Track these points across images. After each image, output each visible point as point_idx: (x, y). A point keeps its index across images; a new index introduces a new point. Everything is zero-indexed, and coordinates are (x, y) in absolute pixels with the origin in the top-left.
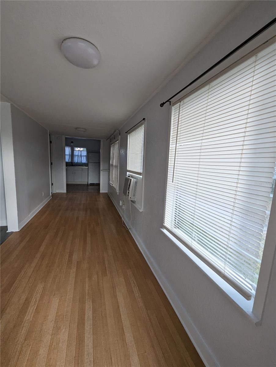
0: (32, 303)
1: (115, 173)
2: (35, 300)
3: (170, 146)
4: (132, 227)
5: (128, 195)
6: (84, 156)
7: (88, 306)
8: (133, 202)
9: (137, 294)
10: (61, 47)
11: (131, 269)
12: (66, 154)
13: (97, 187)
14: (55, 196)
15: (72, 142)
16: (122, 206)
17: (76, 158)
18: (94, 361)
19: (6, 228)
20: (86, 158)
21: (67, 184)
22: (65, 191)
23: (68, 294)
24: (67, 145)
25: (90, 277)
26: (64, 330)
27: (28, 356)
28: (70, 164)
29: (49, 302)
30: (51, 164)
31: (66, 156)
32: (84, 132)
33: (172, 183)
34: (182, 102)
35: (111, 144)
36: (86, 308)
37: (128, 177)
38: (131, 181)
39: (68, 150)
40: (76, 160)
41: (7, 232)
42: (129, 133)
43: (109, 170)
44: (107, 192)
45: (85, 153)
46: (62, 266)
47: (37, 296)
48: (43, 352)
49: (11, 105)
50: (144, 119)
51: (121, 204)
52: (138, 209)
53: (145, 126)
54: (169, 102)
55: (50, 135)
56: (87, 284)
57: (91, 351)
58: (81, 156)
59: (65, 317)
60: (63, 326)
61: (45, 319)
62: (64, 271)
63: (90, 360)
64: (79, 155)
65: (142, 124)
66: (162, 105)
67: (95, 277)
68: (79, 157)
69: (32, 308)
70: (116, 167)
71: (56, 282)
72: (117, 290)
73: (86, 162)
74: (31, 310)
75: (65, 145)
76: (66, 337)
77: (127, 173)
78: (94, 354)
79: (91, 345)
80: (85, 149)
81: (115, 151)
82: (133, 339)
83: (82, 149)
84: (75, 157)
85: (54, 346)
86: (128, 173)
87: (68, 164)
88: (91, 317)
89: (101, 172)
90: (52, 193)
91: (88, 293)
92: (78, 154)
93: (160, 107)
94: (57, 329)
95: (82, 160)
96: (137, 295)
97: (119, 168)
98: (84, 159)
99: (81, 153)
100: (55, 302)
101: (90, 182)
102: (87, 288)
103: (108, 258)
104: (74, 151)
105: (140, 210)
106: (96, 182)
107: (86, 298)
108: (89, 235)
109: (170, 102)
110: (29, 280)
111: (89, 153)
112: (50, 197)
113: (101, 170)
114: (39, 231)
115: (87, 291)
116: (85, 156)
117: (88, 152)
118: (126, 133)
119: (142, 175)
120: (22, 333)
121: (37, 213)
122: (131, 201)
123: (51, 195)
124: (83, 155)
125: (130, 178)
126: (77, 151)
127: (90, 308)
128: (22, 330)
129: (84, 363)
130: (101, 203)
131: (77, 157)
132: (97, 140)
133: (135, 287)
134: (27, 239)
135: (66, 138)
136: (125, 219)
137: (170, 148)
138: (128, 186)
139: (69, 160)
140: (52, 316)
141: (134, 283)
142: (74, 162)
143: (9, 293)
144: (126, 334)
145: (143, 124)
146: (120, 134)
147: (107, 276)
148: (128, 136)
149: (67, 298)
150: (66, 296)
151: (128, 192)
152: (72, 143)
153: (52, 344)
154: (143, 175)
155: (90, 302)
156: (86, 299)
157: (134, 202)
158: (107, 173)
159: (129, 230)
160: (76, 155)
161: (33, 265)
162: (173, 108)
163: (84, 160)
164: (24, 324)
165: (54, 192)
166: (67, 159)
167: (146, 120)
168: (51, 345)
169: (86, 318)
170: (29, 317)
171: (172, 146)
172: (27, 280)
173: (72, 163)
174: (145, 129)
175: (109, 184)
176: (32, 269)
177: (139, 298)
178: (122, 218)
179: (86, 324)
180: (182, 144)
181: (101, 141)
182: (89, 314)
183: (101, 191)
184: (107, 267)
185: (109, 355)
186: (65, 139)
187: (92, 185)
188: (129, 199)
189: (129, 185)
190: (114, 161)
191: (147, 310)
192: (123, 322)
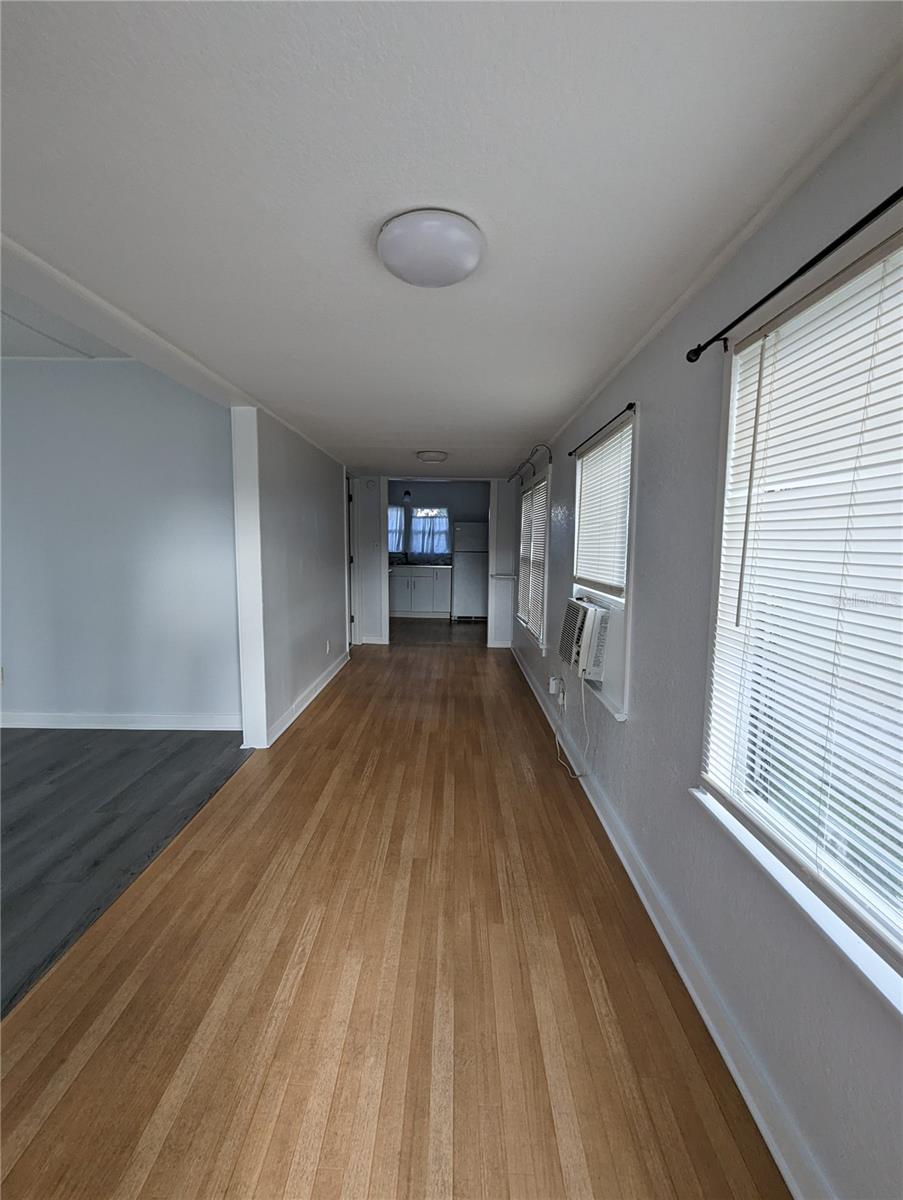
0: (293, 955)
1: (534, 586)
2: (300, 949)
3: (729, 495)
4: (589, 772)
5: (576, 661)
6: (440, 533)
7: (443, 1006)
8: (594, 685)
9: (603, 1008)
10: (376, 245)
11: (583, 915)
12: (390, 528)
13: (477, 628)
14: (359, 654)
15: (407, 493)
16: (556, 696)
17: (417, 539)
18: (454, 1187)
19: (238, 736)
20: (447, 539)
21: (391, 619)
22: (386, 641)
23: (386, 955)
24: (393, 503)
25: (450, 917)
26: (372, 1059)
27: (280, 1104)
28: (403, 560)
29: (335, 965)
30: (351, 560)
31: (390, 535)
32: (443, 460)
33: (737, 629)
34: (772, 335)
35: (524, 493)
36: (436, 1008)
37: (577, 599)
38: (585, 613)
39: (395, 517)
40: (417, 546)
41: (242, 747)
42: (581, 456)
43: (518, 575)
44: (508, 645)
45: (443, 524)
46: (372, 865)
47: (306, 940)
48: (317, 1105)
49: (259, 410)
50: (631, 406)
51: (552, 690)
52: (610, 709)
53: (633, 428)
54: (722, 342)
55: (347, 478)
56: (439, 936)
57: (447, 1151)
58: (432, 533)
59: (375, 1019)
60: (371, 1047)
61: (325, 1013)
62: (376, 882)
63: (443, 1180)
64: (427, 529)
65: (623, 425)
66: (694, 355)
67: (464, 919)
68: (426, 537)
69: (294, 972)
70: (539, 565)
71: (356, 910)
72: (534, 976)
73: (447, 552)
74: (292, 976)
75: (387, 502)
76: (378, 1085)
77: (575, 585)
78: (456, 1165)
79: (447, 1131)
80: (444, 512)
81: (534, 512)
82: (584, 1160)
83: (434, 512)
84: (414, 536)
85: (346, 1100)
86: (576, 587)
87: (395, 560)
88: (450, 1040)
89: (492, 582)
90: (350, 644)
91: (444, 965)
92: (424, 528)
93: (689, 363)
94: (354, 1052)
95: (435, 544)
96: (604, 1012)
97: (547, 569)
98: (441, 542)
99: (433, 524)
100: (352, 969)
101: (457, 613)
102: (440, 948)
103: (508, 864)
104: (413, 520)
105: (617, 716)
106: (475, 612)
107: (438, 980)
108: (449, 780)
109: (726, 340)
110: (288, 889)
111: (456, 524)
112: (346, 656)
113: (492, 576)
114: (315, 754)
115: (439, 958)
116: (445, 532)
117: (453, 520)
118: (570, 454)
119: (624, 594)
120: (268, 1035)
121: (311, 700)
122: (588, 681)
123: (348, 650)
124: (437, 529)
125: (584, 604)
126: (420, 518)
127: (447, 1012)
128: (268, 1026)
129: (425, 1184)
130: (491, 681)
131: (421, 536)
132: (481, 482)
133: (597, 981)
134: (286, 772)
135: (390, 482)
136: (567, 740)
137: (727, 504)
138: (577, 631)
139: (398, 545)
140: (342, 1008)
141: (593, 967)
142: (413, 554)
143: (242, 916)
144: (559, 1133)
145: (628, 424)
146: (551, 458)
147: (502, 922)
148: (579, 463)
149: (385, 965)
150: (382, 957)
151: (575, 650)
152: (406, 495)
153: (341, 1093)
154: (627, 593)
155: (447, 992)
156: (438, 984)
157: (598, 684)
158: (510, 584)
159: (580, 779)
160: (419, 532)
161: (300, 849)
162: (738, 361)
163: (441, 546)
164: (273, 1011)
165: (357, 642)
166: (394, 544)
167: (638, 408)
168: (337, 1092)
169: (435, 1043)
170: (285, 991)
171: (734, 495)
172: (284, 889)
173: (406, 554)
174: (633, 439)
175: (516, 619)
176: (297, 860)
177: (609, 1022)
178: (558, 737)
179: (435, 1059)
180: (777, 488)
181: (492, 484)
182: (443, 1032)
183: (491, 644)
184: (502, 892)
185: (503, 1185)
186: (386, 486)
187: (464, 621)
188: (580, 676)
189: (581, 629)
190: (533, 547)
191: (637, 1072)
192: (551, 1089)
